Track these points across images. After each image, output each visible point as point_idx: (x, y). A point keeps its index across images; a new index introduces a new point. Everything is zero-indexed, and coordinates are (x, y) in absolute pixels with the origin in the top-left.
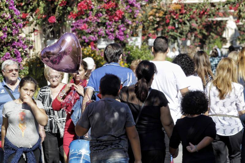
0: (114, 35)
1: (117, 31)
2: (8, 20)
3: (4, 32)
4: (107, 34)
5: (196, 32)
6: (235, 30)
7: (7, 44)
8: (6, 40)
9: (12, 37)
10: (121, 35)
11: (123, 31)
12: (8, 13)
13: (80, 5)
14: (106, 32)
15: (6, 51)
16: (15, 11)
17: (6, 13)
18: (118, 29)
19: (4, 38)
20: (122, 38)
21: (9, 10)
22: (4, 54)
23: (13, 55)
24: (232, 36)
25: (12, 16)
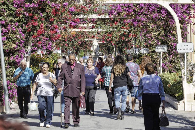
0: (46, 47)
1: (47, 45)
2: (18, 39)
3: (16, 45)
4: (42, 47)
5: (74, 47)
6: (97, 46)
7: (16, 51)
8: (17, 49)
9: (19, 48)
10: (50, 47)
11: (51, 45)
12: (19, 35)
13: (39, 31)
14: (41, 45)
15: (16, 54)
16: (22, 34)
17: (18, 35)
18: (48, 44)
19: (16, 48)
20: (50, 49)
21: (19, 34)
22: (15, 56)
23: (20, 57)
24: (95, 49)
25: (20, 37)
